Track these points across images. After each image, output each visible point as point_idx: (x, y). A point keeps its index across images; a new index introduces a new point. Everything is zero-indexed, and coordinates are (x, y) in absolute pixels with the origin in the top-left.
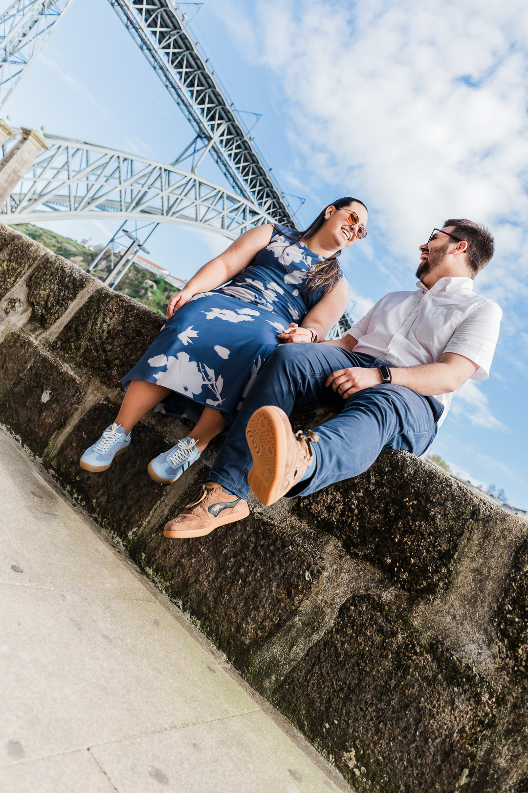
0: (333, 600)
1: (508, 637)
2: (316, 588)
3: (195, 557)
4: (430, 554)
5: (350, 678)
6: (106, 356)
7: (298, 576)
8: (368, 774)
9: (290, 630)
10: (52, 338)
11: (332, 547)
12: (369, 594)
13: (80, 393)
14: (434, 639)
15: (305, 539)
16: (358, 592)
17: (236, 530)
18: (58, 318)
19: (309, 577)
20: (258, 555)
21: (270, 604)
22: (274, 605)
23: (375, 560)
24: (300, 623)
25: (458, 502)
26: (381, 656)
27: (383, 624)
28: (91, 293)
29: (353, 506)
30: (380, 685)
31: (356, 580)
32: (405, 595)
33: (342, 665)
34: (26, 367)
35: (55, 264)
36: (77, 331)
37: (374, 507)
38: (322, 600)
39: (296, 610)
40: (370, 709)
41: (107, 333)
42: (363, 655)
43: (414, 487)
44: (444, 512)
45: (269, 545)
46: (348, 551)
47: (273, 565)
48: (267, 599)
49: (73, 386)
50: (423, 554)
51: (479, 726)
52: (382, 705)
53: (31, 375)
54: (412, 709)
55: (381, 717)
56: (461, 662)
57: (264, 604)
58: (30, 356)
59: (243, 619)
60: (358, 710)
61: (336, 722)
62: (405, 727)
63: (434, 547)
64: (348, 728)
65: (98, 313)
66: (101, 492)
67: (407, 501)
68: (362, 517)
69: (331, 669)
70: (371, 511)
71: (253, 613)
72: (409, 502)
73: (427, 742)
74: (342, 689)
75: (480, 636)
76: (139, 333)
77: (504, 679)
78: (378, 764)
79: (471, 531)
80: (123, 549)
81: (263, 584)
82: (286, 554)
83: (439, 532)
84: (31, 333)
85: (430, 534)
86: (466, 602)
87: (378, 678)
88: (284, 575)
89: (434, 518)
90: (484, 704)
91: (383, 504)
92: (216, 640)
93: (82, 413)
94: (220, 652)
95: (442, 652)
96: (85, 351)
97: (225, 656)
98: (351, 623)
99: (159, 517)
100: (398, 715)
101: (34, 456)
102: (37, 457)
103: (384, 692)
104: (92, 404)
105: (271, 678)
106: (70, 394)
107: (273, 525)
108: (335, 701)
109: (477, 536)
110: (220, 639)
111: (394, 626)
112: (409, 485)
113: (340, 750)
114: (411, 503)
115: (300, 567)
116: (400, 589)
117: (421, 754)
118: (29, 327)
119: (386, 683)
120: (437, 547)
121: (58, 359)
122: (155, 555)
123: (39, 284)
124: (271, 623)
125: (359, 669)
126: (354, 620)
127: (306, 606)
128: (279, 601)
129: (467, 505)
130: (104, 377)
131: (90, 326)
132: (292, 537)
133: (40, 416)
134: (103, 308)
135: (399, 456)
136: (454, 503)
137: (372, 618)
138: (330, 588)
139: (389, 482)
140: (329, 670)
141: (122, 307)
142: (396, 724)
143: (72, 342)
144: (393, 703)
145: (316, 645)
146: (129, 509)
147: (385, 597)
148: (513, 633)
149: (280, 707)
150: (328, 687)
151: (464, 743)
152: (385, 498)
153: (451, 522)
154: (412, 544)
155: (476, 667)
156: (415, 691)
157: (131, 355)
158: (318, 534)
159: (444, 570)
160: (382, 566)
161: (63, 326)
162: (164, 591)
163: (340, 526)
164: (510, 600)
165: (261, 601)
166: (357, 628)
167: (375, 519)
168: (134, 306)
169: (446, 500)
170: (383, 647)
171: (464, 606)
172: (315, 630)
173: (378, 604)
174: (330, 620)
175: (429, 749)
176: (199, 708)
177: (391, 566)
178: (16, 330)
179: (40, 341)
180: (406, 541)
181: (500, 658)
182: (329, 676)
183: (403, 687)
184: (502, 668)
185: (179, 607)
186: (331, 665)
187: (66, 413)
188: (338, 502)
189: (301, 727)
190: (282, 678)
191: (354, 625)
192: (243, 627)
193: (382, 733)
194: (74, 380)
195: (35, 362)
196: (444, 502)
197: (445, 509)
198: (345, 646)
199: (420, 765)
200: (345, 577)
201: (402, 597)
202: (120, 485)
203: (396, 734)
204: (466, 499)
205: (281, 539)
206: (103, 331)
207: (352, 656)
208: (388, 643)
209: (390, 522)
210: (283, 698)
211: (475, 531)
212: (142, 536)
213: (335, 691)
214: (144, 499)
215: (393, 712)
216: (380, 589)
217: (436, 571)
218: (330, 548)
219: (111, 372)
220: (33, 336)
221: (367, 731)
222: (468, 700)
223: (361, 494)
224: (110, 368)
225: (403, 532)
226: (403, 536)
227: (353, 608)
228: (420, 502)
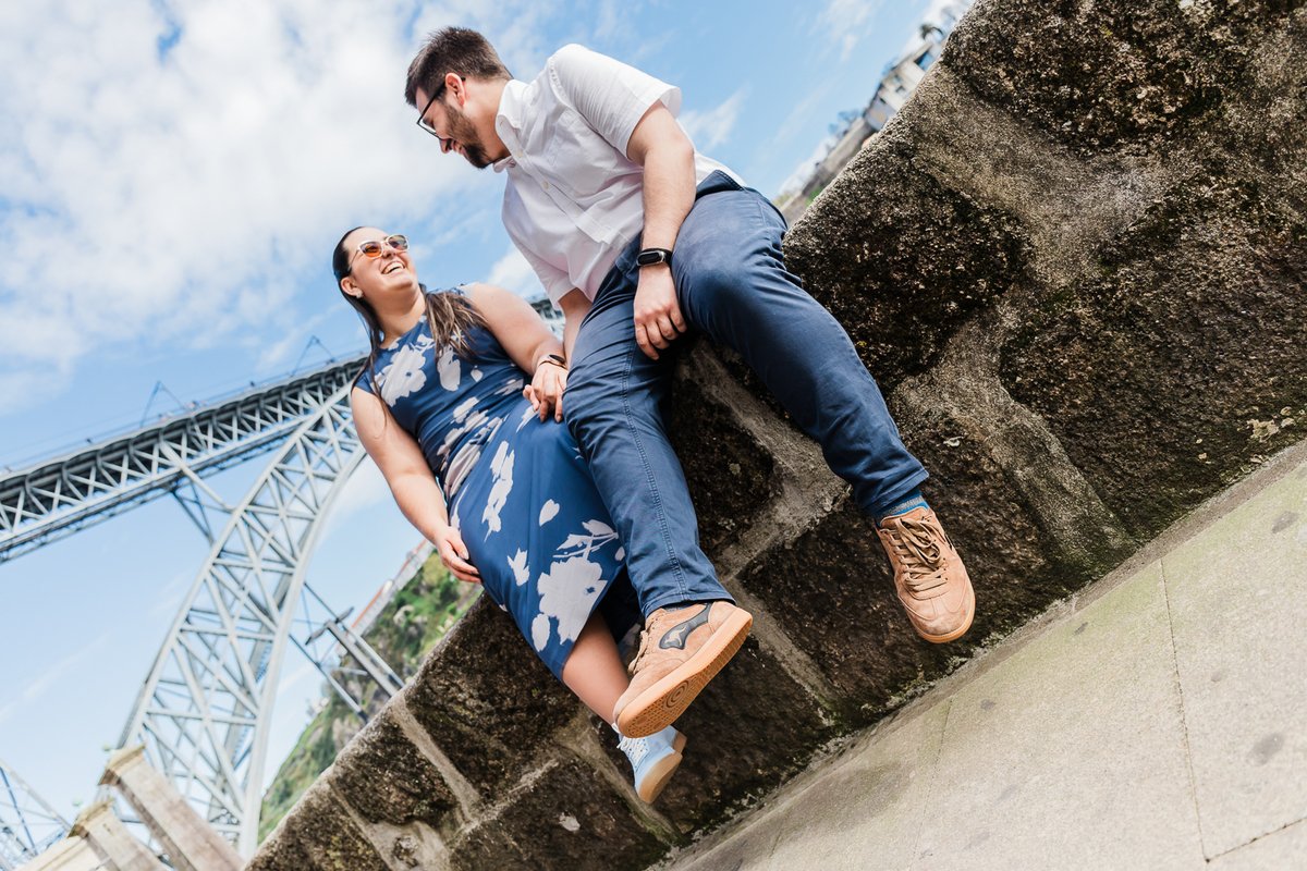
0: (1000, 409)
1: (1114, 136)
2: (974, 432)
3: (886, 622)
4: (956, 236)
5: (1133, 404)
6: (521, 709)
7: (950, 457)
8: (1293, 405)
9: (1035, 488)
10: (474, 794)
11: (912, 394)
12: (1001, 348)
13: (575, 764)
14: (1096, 257)
16: (995, 365)
17: (854, 546)
18: (442, 779)
19: (955, 441)
21: (987, 513)
22: (990, 505)
23: (947, 328)
24: (1027, 469)
25: (879, 176)
26: (1106, 347)
27: (1054, 335)
28: (411, 716)
30: (1153, 357)
31: (974, 365)
32: (1013, 291)
33: (1108, 414)
34: (514, 847)
35: (349, 769)
36: (470, 752)
37: (861, 313)
38: (997, 426)
39: (1004, 472)
40: (1189, 383)
41: (483, 701)
42: (1099, 377)
43: (840, 242)
44: (891, 200)
46: (925, 369)
48: (977, 516)
49: (561, 774)
50: (952, 248)
51: (1251, 211)
52: (1187, 361)
53: (528, 842)
54: (1202, 313)
55: (1206, 367)
56: (1141, 221)
57: (985, 522)
58: (497, 838)
59: (1004, 561)
60: (1186, 401)
61: (1199, 441)
62: (1229, 329)
63: (944, 228)
64: (1213, 424)
65: (446, 711)
66: (747, 758)
67: (861, 258)
68: (873, 335)
69: (1111, 433)
70: (866, 320)
71: (996, 543)
72: (863, 254)
73: (1261, 300)
74: (1148, 422)
75: (1105, 181)
76: (495, 648)
77: (1181, 155)
78: (1281, 385)
79: (931, 163)
80: (848, 739)
81: (952, 518)
83: (922, 215)
84: (458, 830)
85: (922, 229)
86: (1045, 193)
87: (1140, 359)
88: (943, 481)
89: (899, 220)
90: (1217, 195)
91: (858, 296)
92: (1027, 611)
93: (609, 768)
94: (1050, 609)
95: (1118, 247)
96: (506, 743)
97: (1057, 602)
98: (1043, 386)
99: (808, 670)
100: (1208, 338)
101: (665, 860)
102: (668, 855)
103: (1165, 354)
104: (597, 747)
105: (1108, 534)
106: (574, 781)
108: (1165, 436)
109: (942, 156)
110: (1028, 605)
111: (1061, 317)
112: (835, 250)
113: (1246, 443)
114: (866, 252)
115: (935, 452)
116: (1002, 297)
117: (1277, 313)
118: (446, 831)
119: (1151, 348)
120: (945, 223)
121: (510, 792)
122: (870, 688)
123: (377, 802)
124: (1018, 517)
125: (1119, 387)
126: (1040, 381)
127: (1001, 454)
128: (985, 497)
129: (886, 161)
130: (556, 720)
131: (466, 729)
133: (599, 839)
134: (440, 701)
136: (879, 182)
137: (1041, 351)
138: (980, 409)
139: (824, 280)
140: (1113, 436)
141: (444, 669)
142: (1221, 343)
143: (487, 763)
144: (1186, 343)
145: (1068, 450)
146: (783, 715)
147: (1011, 324)
148: (1109, 127)
149: (1158, 528)
150: (1139, 443)
151: (1274, 240)
152: (850, 292)
153: (910, 192)
154: (932, 262)
155: (1154, 198)
156: (1173, 303)
157: (530, 668)
159: (986, 219)
160: (959, 319)
161: (457, 773)
162: (932, 684)
163: (880, 373)
164: (1055, 121)
165: (980, 527)
166: (1052, 378)
167: (881, 316)
168: (447, 648)
169: (871, 194)
170: (1092, 342)
171: (1051, 197)
172: (1043, 447)
173: (1020, 337)
174: (1031, 419)
175: (1271, 299)
176: (1148, 662)
177: (963, 303)
178: (448, 854)
179: (474, 816)
180: (926, 272)
181: (1146, 155)
182: (1122, 439)
183: (1163, 322)
184: (1163, 156)
185: (962, 663)
186: (1105, 431)
187: (604, 793)
189: (1197, 499)
190: (1111, 516)
191: (1048, 383)
192: (1016, 564)
193: (1231, 370)
194: (552, 771)
195: (508, 830)
196: (875, 198)
197: (887, 198)
198: (1079, 403)
199: (1295, 318)
200: (965, 381)
201: (1016, 295)
202: (741, 724)
203: (1237, 347)
204: (877, 161)
206: (479, 707)
207: (1097, 395)
208: (1087, 332)
210: (1144, 520)
211: (932, 156)
212: (834, 702)
213: (1148, 434)
214: (773, 689)
215: (1202, 345)
216: (997, 329)
217: (985, 232)
218: (913, 398)
219: (551, 706)
220: (463, 826)
221: (1224, 393)
222: (1205, 220)
224: (544, 706)
225: (910, 273)
226: (916, 275)
227: (1019, 379)
228: (867, 237)
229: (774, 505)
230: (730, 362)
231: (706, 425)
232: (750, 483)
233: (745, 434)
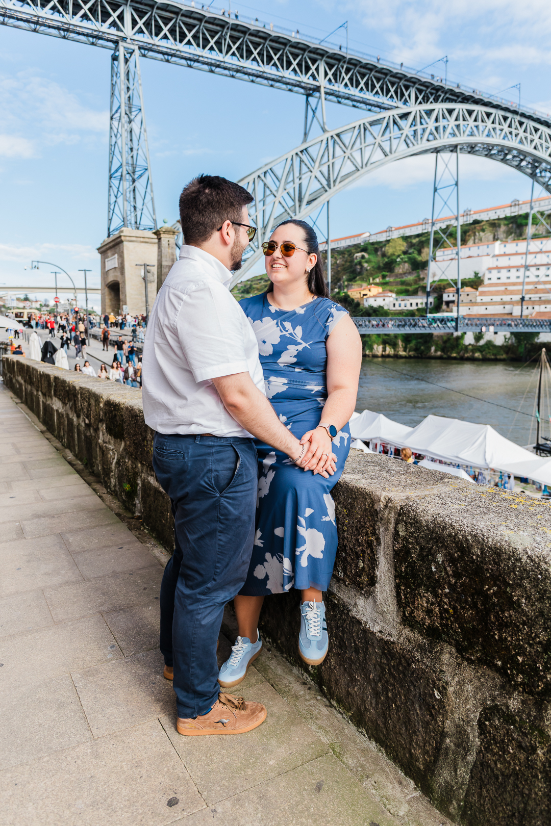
0: (468, 717)
2: (449, 706)
4: (534, 648)
5: (516, 802)
7: (431, 696)
9: (447, 753)
11: (447, 656)
12: (496, 705)
15: (422, 652)
16: (487, 704)
19: (439, 696)
20: (394, 677)
21: (423, 727)
22: (426, 728)
23: (485, 661)
24: (452, 745)
25: (534, 578)
26: (532, 776)
27: (520, 738)
29: (446, 606)
31: (480, 690)
32: (530, 699)
33: (503, 786)
37: (463, 603)
38: (459, 718)
39: (443, 731)
42: (517, 774)
43: (487, 570)
44: (526, 594)
45: (398, 665)
46: (463, 657)
47: (408, 686)
48: (418, 722)
50: (527, 649)
57: (419, 728)
59: (410, 745)
63: (533, 639)
66: (279, 632)
67: (487, 589)
68: (458, 616)
69: (496, 791)
70: (463, 608)
71: (414, 737)
72: (489, 589)
74: (513, 815)
80: (312, 683)
81: (410, 707)
82: (412, 673)
83: (531, 619)
87: (539, 801)
88: (420, 695)
89: (520, 606)
91: (469, 597)
92: (401, 766)
94: (408, 779)
97: (413, 782)
98: (493, 740)
105: (453, 804)
107: (393, 643)
110: (403, 765)
111: (531, 740)
112: (482, 568)
115: (428, 685)
116: (523, 693)
120: (535, 638)
122: (331, 688)
124: (431, 747)
125: (518, 791)
126: (494, 736)
127: (449, 726)
128: (428, 723)
129: (545, 579)
132: (411, 653)
135: (461, 537)
136: (531, 580)
137: (508, 733)
138: (461, 704)
139: (465, 569)
140: (496, 793)
145: (475, 766)
147: (512, 706)
150: (502, 812)
152: (468, 590)
153: (538, 605)
154: (512, 638)
158: (431, 643)
160: (497, 669)
162: (350, 721)
163: (445, 630)
165: (415, 726)
166: (500, 745)
167: (469, 617)
169: (522, 579)
170: (530, 765)
172: (467, 750)
173: (508, 714)
174: (475, 740)
177: (504, 669)
180: (505, 636)
182: (498, 800)
185: (364, 735)
186: (495, 788)
188: (432, 604)
190: (462, 804)
191: (496, 743)
192: (414, 753)
197: (526, 591)
198: (499, 766)
200: (469, 688)
201: (529, 702)
204: (541, 572)
205: (404, 657)
207: (508, 777)
208: (532, 761)
209: (483, 617)
216: (505, 697)
218: (446, 657)
223: (447, 591)
225: (499, 626)
226: (500, 631)
227: (487, 723)
228: (499, 587)
229: (360, 595)
230: (398, 531)
231: (367, 534)
232: (360, 577)
233: (376, 561)
